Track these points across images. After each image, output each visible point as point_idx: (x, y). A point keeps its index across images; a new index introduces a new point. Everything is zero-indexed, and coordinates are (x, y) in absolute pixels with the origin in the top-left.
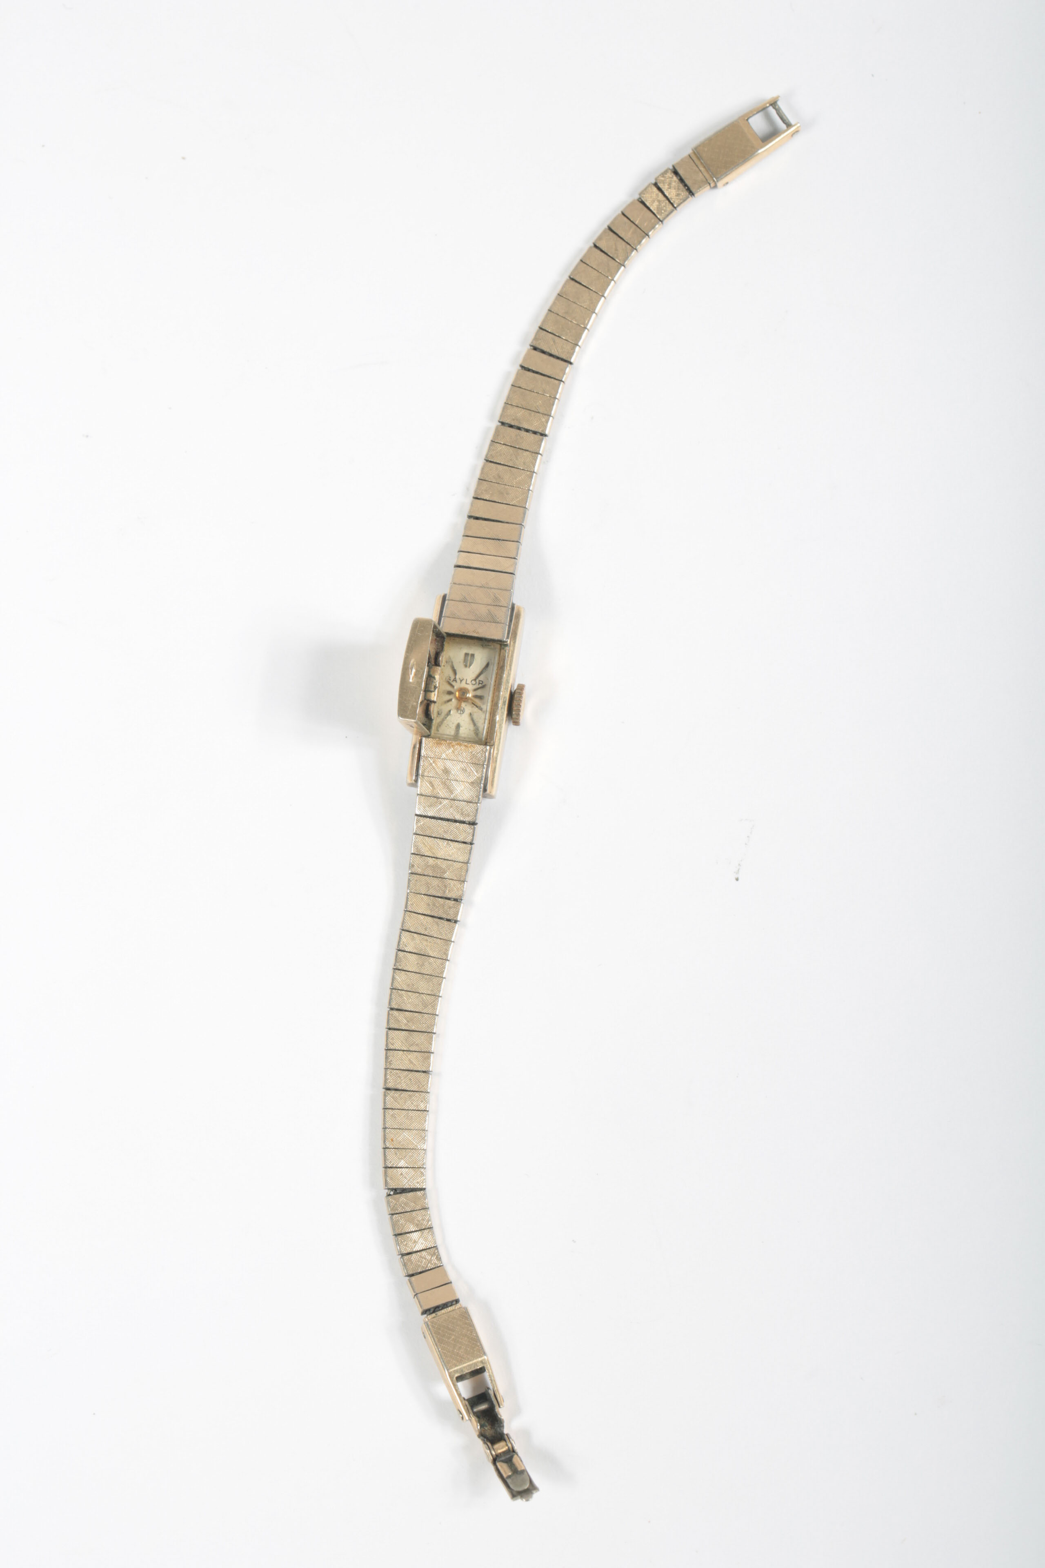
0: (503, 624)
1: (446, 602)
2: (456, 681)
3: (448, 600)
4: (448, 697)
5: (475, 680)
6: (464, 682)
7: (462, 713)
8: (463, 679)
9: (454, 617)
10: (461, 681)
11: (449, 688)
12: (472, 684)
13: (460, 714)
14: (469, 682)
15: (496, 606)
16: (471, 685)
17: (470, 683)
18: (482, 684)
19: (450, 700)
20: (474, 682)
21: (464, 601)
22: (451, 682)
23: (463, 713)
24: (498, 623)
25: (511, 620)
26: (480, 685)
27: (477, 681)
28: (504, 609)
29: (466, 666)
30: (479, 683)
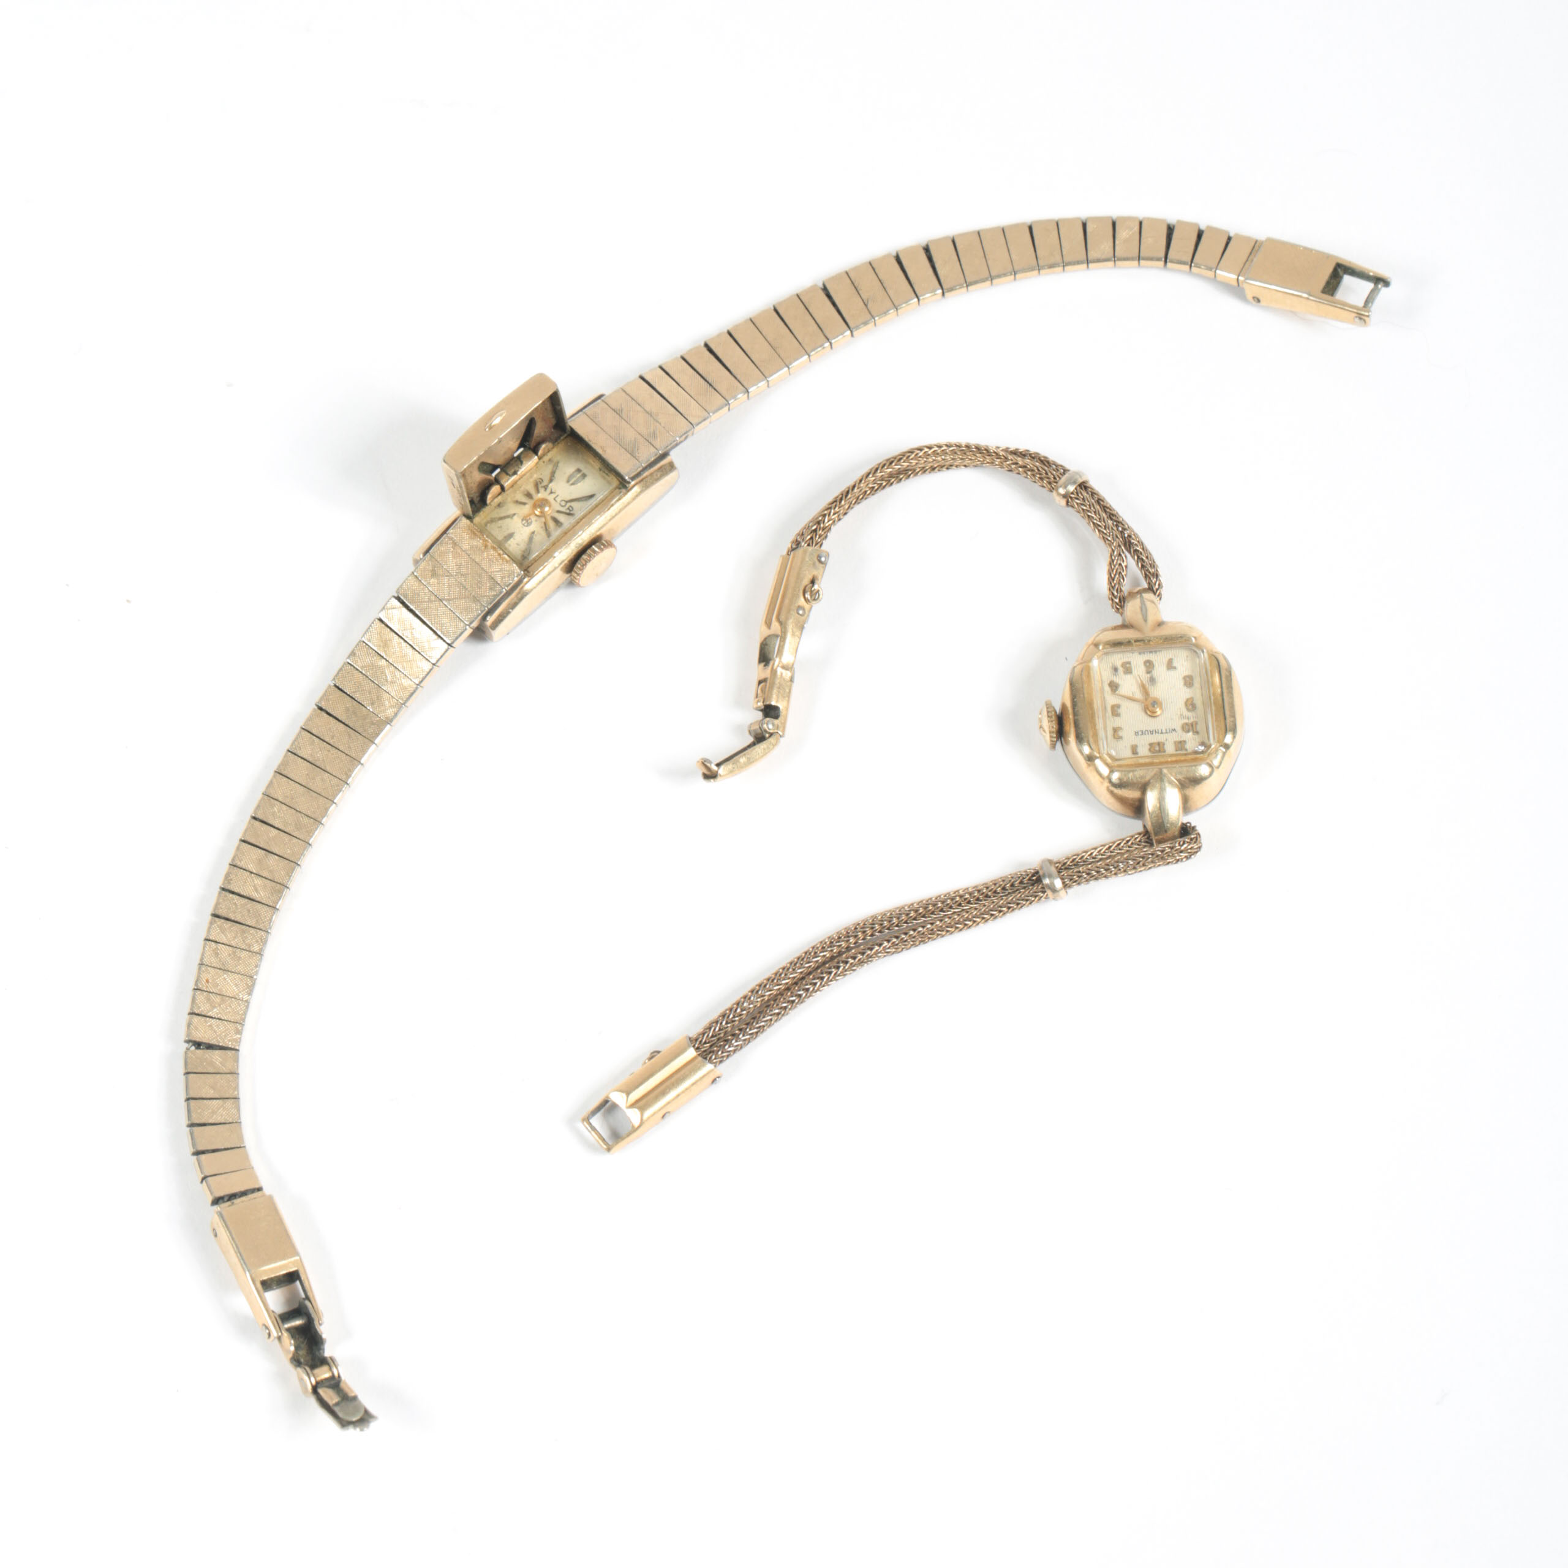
0: (639, 462)
1: (599, 401)
2: (546, 489)
3: (603, 401)
4: (524, 499)
5: (567, 502)
6: (553, 496)
7: (526, 524)
8: (555, 493)
9: (593, 419)
10: (551, 493)
11: (533, 491)
12: (560, 504)
13: (524, 525)
14: (558, 499)
15: (648, 441)
16: (558, 505)
17: (559, 501)
18: (570, 511)
19: (524, 504)
20: (563, 503)
21: (618, 412)
22: (540, 486)
23: (527, 526)
24: (635, 457)
25: (651, 465)
26: (568, 511)
27: (568, 504)
28: (653, 450)
29: (568, 481)
30: (568, 509)
